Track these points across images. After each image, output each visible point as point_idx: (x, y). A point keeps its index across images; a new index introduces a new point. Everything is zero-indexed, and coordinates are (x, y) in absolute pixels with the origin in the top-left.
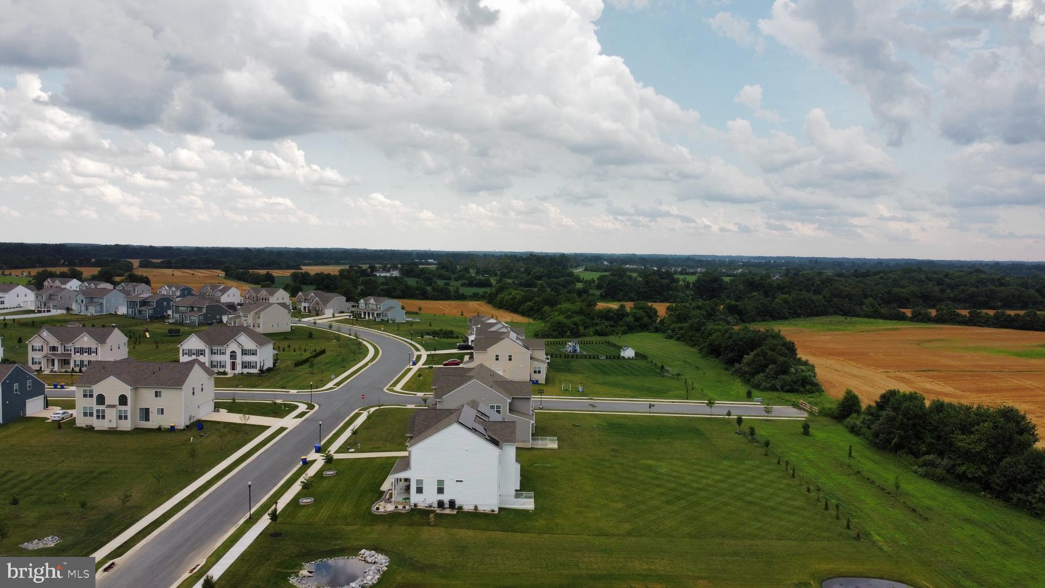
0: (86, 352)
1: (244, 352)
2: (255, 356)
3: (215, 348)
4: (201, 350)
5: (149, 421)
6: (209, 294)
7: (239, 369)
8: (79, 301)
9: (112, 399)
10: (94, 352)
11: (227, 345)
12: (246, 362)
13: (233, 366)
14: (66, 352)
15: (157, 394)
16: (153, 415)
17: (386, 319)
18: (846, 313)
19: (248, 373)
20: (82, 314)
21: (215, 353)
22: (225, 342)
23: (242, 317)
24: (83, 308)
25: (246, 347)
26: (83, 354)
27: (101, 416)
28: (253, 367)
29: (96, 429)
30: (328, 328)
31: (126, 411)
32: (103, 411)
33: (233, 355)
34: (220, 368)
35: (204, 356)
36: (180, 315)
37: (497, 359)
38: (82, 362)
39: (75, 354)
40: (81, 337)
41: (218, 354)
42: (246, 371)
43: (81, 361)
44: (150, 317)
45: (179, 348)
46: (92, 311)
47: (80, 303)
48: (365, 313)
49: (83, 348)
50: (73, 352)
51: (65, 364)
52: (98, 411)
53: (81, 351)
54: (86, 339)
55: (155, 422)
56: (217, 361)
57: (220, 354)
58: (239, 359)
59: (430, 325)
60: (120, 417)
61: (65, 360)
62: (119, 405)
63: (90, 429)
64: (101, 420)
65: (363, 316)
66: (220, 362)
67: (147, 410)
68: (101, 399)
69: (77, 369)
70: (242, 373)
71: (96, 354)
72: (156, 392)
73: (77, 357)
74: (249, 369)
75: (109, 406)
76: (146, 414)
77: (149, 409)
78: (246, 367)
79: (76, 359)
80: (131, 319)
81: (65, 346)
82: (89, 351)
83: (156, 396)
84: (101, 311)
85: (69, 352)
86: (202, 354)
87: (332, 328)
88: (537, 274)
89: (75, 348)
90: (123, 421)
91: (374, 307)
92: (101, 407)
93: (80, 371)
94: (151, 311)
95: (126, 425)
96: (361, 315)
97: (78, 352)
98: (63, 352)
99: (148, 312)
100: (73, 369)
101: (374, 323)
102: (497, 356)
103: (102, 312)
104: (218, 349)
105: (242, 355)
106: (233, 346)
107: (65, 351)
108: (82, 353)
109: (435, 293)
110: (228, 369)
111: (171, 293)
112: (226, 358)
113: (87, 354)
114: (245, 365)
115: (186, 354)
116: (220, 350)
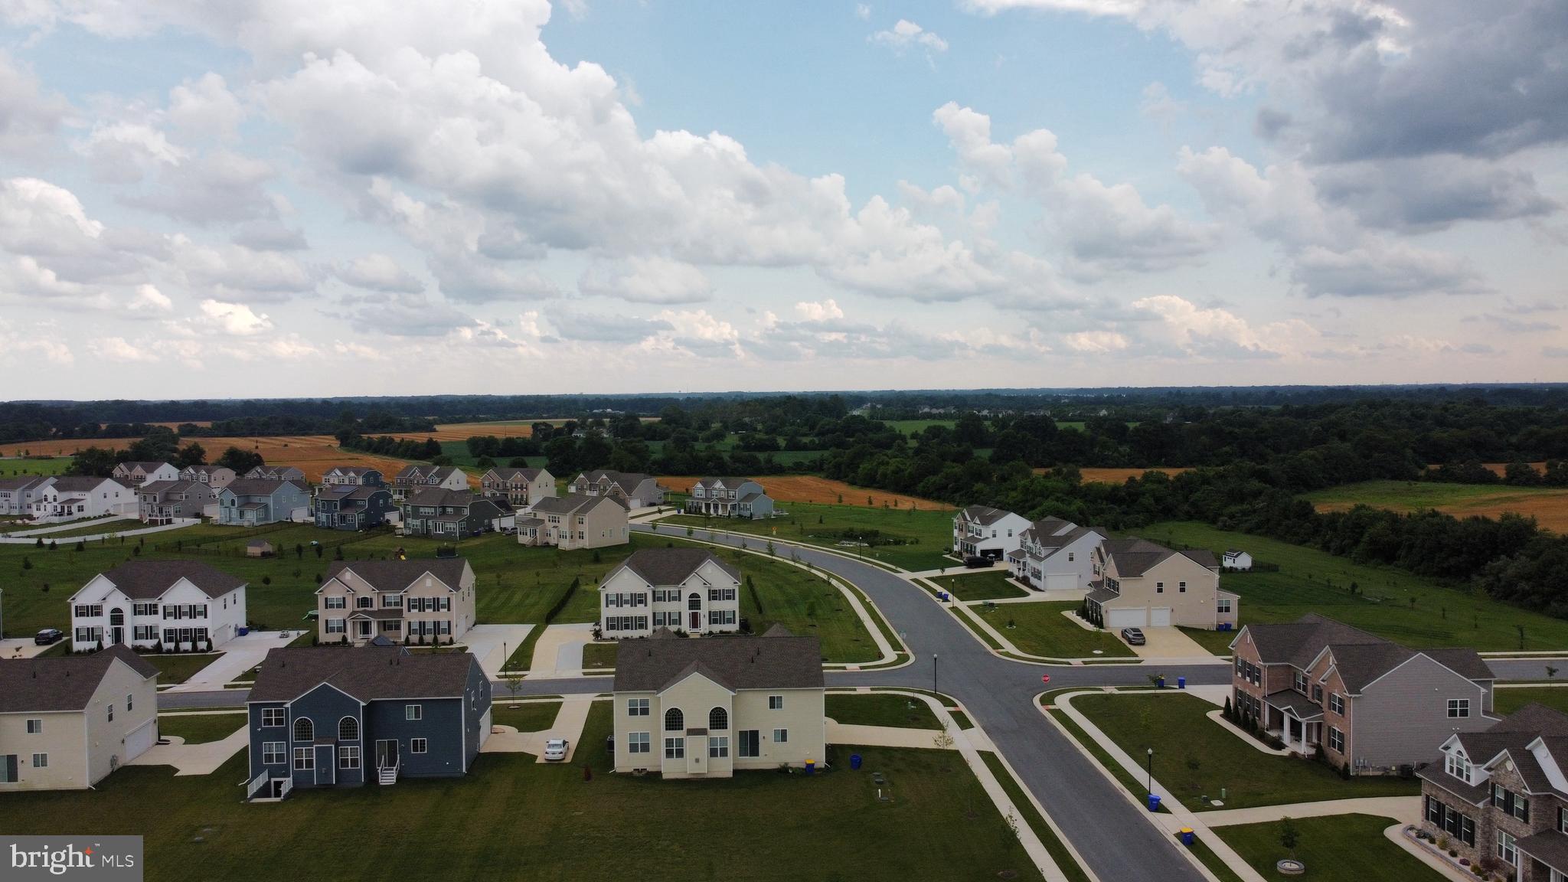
0: (429, 607)
1: (714, 595)
2: (731, 601)
3: (661, 589)
4: (640, 595)
5: (757, 755)
6: (418, 482)
7: (705, 627)
8: (228, 503)
9: (696, 716)
10: (443, 606)
11: (684, 584)
12: (715, 613)
13: (695, 621)
14: (387, 608)
15: (774, 703)
16: (766, 744)
17: (747, 514)
18: (1396, 476)
19: (721, 632)
20: (234, 523)
21: (659, 599)
22: (679, 578)
23: (547, 521)
24: (235, 512)
25: (715, 587)
26: (424, 611)
27: (675, 750)
28: (729, 621)
29: (664, 777)
30: (686, 535)
31: (724, 740)
32: (680, 742)
33: (695, 602)
34: (670, 624)
35: (646, 605)
36: (422, 522)
37: (1160, 591)
38: (422, 624)
39: (409, 611)
40: (421, 579)
41: (665, 601)
42: (717, 628)
43: (420, 623)
44: (361, 526)
45: (598, 594)
46: (251, 517)
47: (230, 505)
48: (708, 506)
49: (424, 599)
50: (405, 607)
51: (385, 630)
52: (669, 742)
53: (421, 605)
54: (429, 582)
55: (770, 756)
56: (665, 613)
57: (669, 601)
58: (706, 606)
59: (821, 522)
60: (713, 753)
61: (385, 622)
62: (711, 729)
63: (653, 778)
64: (675, 760)
65: (704, 511)
66: (669, 613)
67: (755, 734)
68: (674, 719)
69: (415, 638)
70: (711, 633)
71: (449, 610)
72: (772, 699)
73: (414, 617)
74: (722, 625)
75: (691, 732)
76: (750, 742)
77: (757, 731)
78: (715, 622)
79: (412, 621)
80: (326, 531)
81: (384, 597)
82: (436, 605)
83: (772, 706)
84: (267, 517)
85: (399, 607)
86: (640, 602)
87: (693, 536)
88: (827, 427)
89: (409, 600)
90: (719, 759)
91: (723, 495)
92: (675, 735)
93: (421, 642)
94: (362, 516)
95: (724, 768)
96: (700, 508)
97: (414, 607)
98: (382, 608)
99: (356, 517)
100: (407, 639)
101: (729, 521)
102: (1160, 585)
103: (268, 520)
104: (664, 592)
105: (709, 600)
106: (693, 585)
107: (384, 606)
108: (422, 609)
109: (737, 464)
110: (685, 627)
111: (347, 482)
112: (683, 607)
113: (431, 610)
114: (715, 618)
115: (612, 602)
116: (669, 592)
